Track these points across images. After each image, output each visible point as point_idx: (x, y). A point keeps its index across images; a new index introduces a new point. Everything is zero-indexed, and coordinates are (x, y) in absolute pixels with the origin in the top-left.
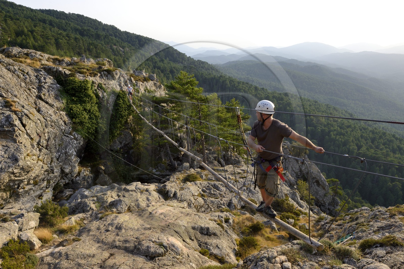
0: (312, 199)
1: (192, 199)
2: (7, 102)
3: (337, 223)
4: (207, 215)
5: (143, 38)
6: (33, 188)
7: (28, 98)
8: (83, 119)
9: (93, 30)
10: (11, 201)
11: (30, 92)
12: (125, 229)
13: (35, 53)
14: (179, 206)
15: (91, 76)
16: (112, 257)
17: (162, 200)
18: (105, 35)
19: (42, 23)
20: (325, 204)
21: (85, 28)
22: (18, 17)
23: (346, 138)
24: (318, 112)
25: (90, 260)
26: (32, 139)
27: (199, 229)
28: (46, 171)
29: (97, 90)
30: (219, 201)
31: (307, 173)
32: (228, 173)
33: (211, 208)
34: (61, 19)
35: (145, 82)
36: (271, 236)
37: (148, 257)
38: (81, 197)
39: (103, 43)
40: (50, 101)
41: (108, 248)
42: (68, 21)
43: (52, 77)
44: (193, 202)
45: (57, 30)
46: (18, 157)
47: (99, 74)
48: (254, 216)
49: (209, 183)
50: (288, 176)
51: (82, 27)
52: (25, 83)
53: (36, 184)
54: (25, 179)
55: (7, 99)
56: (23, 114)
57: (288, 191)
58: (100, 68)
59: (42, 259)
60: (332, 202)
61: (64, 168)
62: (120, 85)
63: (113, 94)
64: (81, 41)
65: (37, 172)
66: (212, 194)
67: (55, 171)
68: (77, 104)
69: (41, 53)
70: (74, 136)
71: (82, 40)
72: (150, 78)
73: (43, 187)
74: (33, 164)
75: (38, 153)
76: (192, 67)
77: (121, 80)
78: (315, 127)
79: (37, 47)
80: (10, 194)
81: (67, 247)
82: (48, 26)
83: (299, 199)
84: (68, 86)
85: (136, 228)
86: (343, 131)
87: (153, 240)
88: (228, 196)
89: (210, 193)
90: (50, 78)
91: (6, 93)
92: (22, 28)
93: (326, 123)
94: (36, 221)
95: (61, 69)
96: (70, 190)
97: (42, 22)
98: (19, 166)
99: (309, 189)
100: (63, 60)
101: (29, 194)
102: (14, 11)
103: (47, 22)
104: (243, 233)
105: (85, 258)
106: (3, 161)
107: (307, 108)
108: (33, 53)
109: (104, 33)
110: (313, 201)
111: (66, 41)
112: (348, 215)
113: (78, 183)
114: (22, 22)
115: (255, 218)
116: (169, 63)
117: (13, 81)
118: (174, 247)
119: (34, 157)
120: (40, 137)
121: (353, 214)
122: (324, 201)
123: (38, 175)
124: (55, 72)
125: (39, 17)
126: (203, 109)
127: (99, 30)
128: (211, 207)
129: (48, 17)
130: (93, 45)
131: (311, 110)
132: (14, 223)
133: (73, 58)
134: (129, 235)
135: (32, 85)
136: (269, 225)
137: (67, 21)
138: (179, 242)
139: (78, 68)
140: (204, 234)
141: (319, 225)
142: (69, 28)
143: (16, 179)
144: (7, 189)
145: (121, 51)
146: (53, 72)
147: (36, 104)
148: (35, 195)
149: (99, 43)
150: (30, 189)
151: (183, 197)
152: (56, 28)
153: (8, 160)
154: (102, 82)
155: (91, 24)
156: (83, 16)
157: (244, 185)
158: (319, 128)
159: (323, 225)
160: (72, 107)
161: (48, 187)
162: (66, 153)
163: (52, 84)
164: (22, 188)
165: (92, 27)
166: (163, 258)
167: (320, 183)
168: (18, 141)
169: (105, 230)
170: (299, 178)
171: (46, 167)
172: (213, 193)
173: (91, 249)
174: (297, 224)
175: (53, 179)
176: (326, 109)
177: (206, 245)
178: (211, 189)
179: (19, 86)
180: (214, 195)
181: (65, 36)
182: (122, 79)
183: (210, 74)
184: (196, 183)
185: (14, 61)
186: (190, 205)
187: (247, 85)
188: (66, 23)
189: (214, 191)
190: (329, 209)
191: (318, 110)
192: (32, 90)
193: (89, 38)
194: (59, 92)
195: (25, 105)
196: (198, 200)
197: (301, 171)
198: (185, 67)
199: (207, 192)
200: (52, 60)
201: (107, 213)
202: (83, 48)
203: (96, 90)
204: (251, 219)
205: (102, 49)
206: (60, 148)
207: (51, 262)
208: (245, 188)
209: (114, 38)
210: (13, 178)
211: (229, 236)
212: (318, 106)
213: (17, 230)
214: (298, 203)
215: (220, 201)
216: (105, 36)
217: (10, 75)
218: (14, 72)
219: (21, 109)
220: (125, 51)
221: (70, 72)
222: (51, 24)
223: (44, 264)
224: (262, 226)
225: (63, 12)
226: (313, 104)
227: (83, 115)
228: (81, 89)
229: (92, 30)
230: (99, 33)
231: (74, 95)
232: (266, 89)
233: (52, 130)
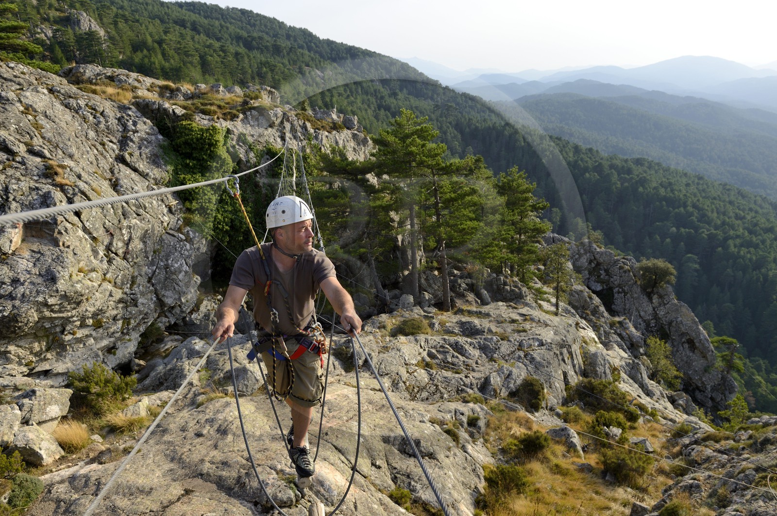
0: (676, 377)
1: (403, 371)
2: (48, 168)
3: (718, 446)
4: (431, 407)
5: (359, 52)
6: (94, 333)
7: (97, 159)
8: (206, 203)
9: (269, 39)
10: (49, 356)
11: (104, 148)
12: (234, 434)
13: (127, 76)
14: (372, 386)
15: (225, 119)
16: (185, 499)
17: (340, 370)
18: (290, 46)
19: (177, 27)
20: (705, 387)
21: (255, 35)
22: (137, 17)
23: (761, 253)
24: (703, 198)
25: (139, 500)
26: (94, 239)
27: (397, 443)
28: (121, 301)
29: (237, 147)
30: (461, 379)
31: (670, 324)
32: (491, 318)
33: (441, 393)
34: (212, 19)
35: (334, 132)
36: (564, 463)
37: (259, 506)
38: (188, 353)
39: (286, 61)
40: (141, 166)
41: (186, 475)
42: (225, 22)
43: (148, 121)
44: (404, 379)
45: (205, 38)
46: (57, 274)
47: (241, 116)
48: (536, 414)
49: (444, 340)
50: (627, 328)
51: (250, 33)
52: (97, 131)
53: (98, 325)
54: (73, 317)
55: (51, 162)
56: (77, 190)
57: (623, 360)
58: (245, 103)
59: (50, 487)
60: (719, 385)
61: (164, 296)
62: (283, 138)
63: (267, 154)
64: (246, 59)
65: (98, 304)
66: (448, 362)
67: (140, 301)
68: (195, 173)
69: (138, 76)
70: (187, 235)
71: (249, 56)
72: (348, 125)
73: (114, 333)
74: (88, 288)
75: (105, 265)
76: (451, 106)
77: (284, 127)
78: (696, 229)
79: (168, 70)
80: (47, 343)
81: (106, 466)
82: (189, 32)
83: (645, 376)
84: (178, 138)
85: (258, 433)
86: (754, 239)
87: (279, 467)
88: (482, 368)
89: (445, 361)
90: (145, 123)
91: (54, 150)
92: (143, 36)
93: (719, 222)
94: (63, 404)
95: (167, 105)
96: (176, 337)
97: (180, 26)
98: (57, 291)
99: (672, 356)
100: (178, 90)
101: (84, 344)
102: (131, 7)
103: (188, 25)
104: (503, 451)
105: (131, 494)
106: (28, 281)
107: (680, 191)
108: (124, 75)
109: (289, 43)
110: (679, 381)
111: (219, 59)
112: (745, 429)
113: (194, 324)
114: (144, 25)
115: (535, 419)
116: (406, 99)
117: (71, 129)
118: (322, 486)
119: (94, 275)
120: (112, 235)
121: (756, 429)
122: (703, 383)
123: (101, 310)
124: (156, 112)
125: (174, 16)
126: (442, 187)
127: (279, 38)
128: (443, 390)
129: (189, 16)
130: (267, 65)
131: (688, 195)
132: (13, 409)
133: (199, 85)
134: (236, 449)
135: (110, 136)
136: (564, 438)
137: (223, 23)
138: (338, 473)
139: (202, 104)
140: (408, 454)
141: (677, 444)
142: (226, 36)
143: (54, 315)
144: (41, 334)
145: (319, 76)
146: (152, 111)
147: (112, 172)
148: (98, 346)
149: (279, 62)
150: (87, 336)
151: (383, 366)
152: (202, 35)
153: (39, 280)
154: (248, 132)
155: (266, 26)
156: (251, 11)
157: (520, 346)
158: (703, 232)
159: (686, 446)
160: (184, 178)
161: (125, 331)
162: (167, 267)
163: (148, 134)
164: (70, 333)
165: (267, 33)
166: (291, 511)
167: (697, 344)
168: (61, 244)
169: (195, 434)
170: (652, 332)
171: (118, 294)
172: (450, 360)
173: (150, 476)
174: (627, 440)
175: (136, 318)
176: (721, 192)
177: (409, 480)
178: (448, 352)
179: (84, 138)
180: (453, 364)
181: (218, 49)
182: (288, 126)
183: (485, 120)
184: (418, 338)
185: (81, 90)
186: (397, 384)
187: (558, 142)
188: (222, 26)
189: (453, 356)
190: (712, 399)
191: (704, 195)
192: (108, 146)
193: (262, 52)
194: (161, 150)
195: (83, 174)
196: (415, 374)
197: (656, 316)
198: (437, 106)
199: (437, 358)
200: (157, 89)
201: (213, 395)
202: (250, 71)
203: (234, 147)
204: (527, 421)
205: (283, 73)
206: (155, 258)
207: (63, 496)
208: (522, 354)
209: (306, 52)
210: (47, 314)
211: (469, 458)
212: (705, 186)
213: (18, 423)
214: (642, 386)
215: (464, 378)
216: (291, 49)
217: (68, 116)
218: (76, 110)
219: (73, 181)
220: (326, 77)
221: (184, 111)
222: (195, 28)
223: (49, 500)
224: (546, 440)
225: (217, 6)
226: (693, 182)
227: (205, 194)
228: (202, 144)
229: (265, 37)
230: (279, 43)
231: (189, 156)
232: (597, 151)
233: (138, 222)
